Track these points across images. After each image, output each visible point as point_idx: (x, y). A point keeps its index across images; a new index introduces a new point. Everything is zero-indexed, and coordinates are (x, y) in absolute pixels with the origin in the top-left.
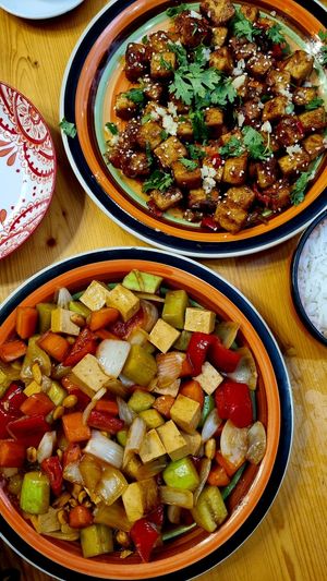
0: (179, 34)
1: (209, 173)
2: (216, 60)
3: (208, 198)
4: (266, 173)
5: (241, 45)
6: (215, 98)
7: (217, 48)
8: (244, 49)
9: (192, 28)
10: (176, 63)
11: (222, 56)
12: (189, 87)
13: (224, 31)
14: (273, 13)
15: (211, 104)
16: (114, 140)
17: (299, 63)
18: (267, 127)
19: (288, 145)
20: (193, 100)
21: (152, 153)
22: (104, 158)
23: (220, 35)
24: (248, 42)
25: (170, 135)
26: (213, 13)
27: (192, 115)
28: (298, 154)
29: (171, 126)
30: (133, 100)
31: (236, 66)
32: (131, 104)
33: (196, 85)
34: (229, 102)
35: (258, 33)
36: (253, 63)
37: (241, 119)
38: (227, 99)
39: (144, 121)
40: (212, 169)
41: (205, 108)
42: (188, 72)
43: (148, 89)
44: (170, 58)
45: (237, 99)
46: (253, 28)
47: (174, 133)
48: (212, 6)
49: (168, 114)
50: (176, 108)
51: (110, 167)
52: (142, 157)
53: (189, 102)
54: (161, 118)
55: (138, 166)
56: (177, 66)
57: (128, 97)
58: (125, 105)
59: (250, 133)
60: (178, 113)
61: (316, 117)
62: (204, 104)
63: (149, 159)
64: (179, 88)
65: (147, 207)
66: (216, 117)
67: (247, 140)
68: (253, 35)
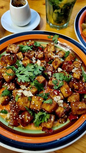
0: (6, 63)
1: (58, 99)
2: (26, 62)
3: (64, 108)
4: (75, 83)
5: (29, 53)
6: (36, 73)
7: (22, 59)
8: (31, 54)
9: (10, 58)
10: (13, 71)
11: (27, 59)
12: (24, 76)
13: (20, 53)
14: (30, 41)
15: (36, 76)
16: (8, 116)
17: (51, 47)
18: (60, 70)
19: (71, 70)
20: (29, 79)
21: (30, 109)
22: (9, 127)
23: (20, 55)
24: (31, 51)
25: (31, 97)
26: (12, 51)
27: (33, 84)
28: (77, 70)
29: (28, 93)
30: (6, 95)
31: (32, 60)
32: (6, 97)
33: (27, 73)
34: (42, 71)
35: (32, 47)
36: (37, 56)
37: (50, 73)
38: (40, 70)
39: (16, 100)
40: (58, 97)
41: (35, 79)
42: (20, 71)
43: (9, 87)
44: (10, 71)
45: (43, 68)
46: (29, 46)
47: (31, 95)
48: (10, 49)
49: (24, 90)
50: (25, 86)
51: (15, 129)
52: (26, 114)
53: (29, 81)
54: (22, 94)
55: (28, 119)
56: (15, 72)
57: (3, 96)
58: (4, 100)
59: (57, 75)
60: (27, 87)
61: (71, 57)
62: (34, 78)
63: (30, 113)
64: (21, 79)
65: (44, 132)
66: (42, 79)
67: (58, 78)
68: (31, 48)
